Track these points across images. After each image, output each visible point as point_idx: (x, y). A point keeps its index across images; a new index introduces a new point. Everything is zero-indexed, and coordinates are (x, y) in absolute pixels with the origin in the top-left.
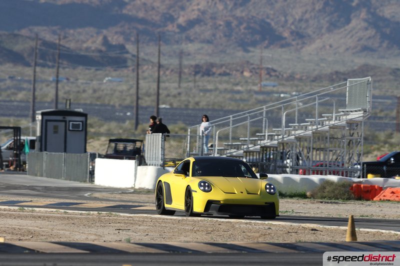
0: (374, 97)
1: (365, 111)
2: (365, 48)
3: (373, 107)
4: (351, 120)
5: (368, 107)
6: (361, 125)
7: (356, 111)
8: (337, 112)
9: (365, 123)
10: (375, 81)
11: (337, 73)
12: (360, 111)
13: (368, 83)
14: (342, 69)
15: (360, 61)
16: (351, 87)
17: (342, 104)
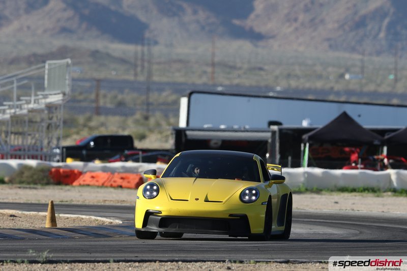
0: (73, 80)
1: (64, 94)
2: (64, 30)
3: (73, 90)
4: (50, 103)
5: (67, 90)
6: (60, 108)
7: (55, 94)
8: (36, 95)
9: (64, 107)
10: (74, 64)
11: (35, 55)
12: (59, 94)
13: (68, 65)
14: (40, 51)
15: (58, 43)
16: (50, 70)
17: (40, 87)
